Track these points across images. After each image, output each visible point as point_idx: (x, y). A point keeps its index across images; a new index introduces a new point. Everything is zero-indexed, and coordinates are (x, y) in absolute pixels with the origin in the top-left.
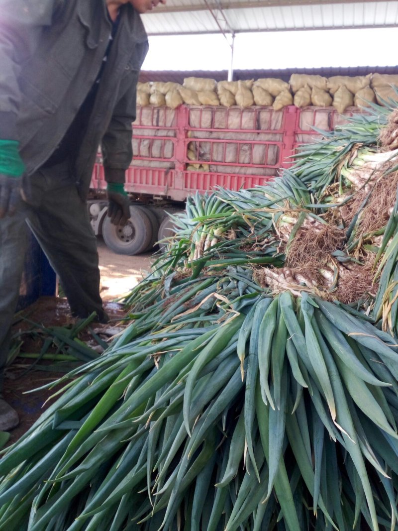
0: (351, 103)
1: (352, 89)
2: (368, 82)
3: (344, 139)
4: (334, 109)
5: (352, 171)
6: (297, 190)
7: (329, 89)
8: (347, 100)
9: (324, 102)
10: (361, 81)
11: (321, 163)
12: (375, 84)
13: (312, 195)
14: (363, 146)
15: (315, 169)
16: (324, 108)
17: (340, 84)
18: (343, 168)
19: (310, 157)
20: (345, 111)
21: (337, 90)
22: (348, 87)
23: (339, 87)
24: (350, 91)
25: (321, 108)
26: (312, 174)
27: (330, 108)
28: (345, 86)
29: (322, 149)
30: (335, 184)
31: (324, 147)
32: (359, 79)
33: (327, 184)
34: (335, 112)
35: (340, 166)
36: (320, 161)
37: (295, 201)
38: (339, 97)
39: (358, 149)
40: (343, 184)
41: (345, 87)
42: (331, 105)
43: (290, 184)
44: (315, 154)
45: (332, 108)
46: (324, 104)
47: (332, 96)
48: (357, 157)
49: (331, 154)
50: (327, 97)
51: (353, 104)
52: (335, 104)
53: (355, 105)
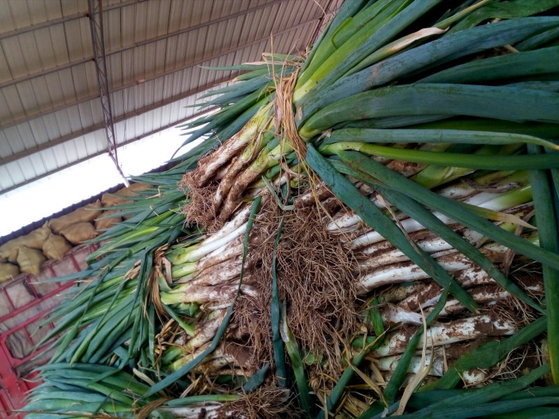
0: (44, 259)
1: (35, 245)
2: (48, 230)
3: (122, 260)
4: (26, 275)
5: (184, 288)
6: (100, 382)
7: (7, 258)
8: (36, 258)
9: (8, 273)
10: (40, 233)
11: (113, 312)
12: (57, 229)
13: (135, 370)
14: (170, 247)
15: (109, 329)
16: (13, 280)
17: (18, 247)
18: (163, 294)
19: (86, 318)
20: (42, 270)
21: (17, 255)
22: (28, 245)
23: (18, 251)
24: (33, 248)
25: (10, 282)
26: (109, 338)
27: (20, 276)
28: (25, 246)
29: (96, 294)
30: (166, 327)
31: (98, 290)
32: (37, 232)
33: (151, 335)
34: (29, 277)
35: (155, 295)
36: (108, 311)
37: (117, 403)
38: (25, 260)
39: (165, 256)
40: (183, 316)
41: (25, 248)
42: (20, 272)
43: (77, 383)
44: (90, 308)
45: (23, 275)
46: (11, 276)
47: (16, 264)
48: (173, 266)
49: (121, 291)
50: (9, 267)
51: (47, 259)
52: (23, 269)
53: (49, 257)
